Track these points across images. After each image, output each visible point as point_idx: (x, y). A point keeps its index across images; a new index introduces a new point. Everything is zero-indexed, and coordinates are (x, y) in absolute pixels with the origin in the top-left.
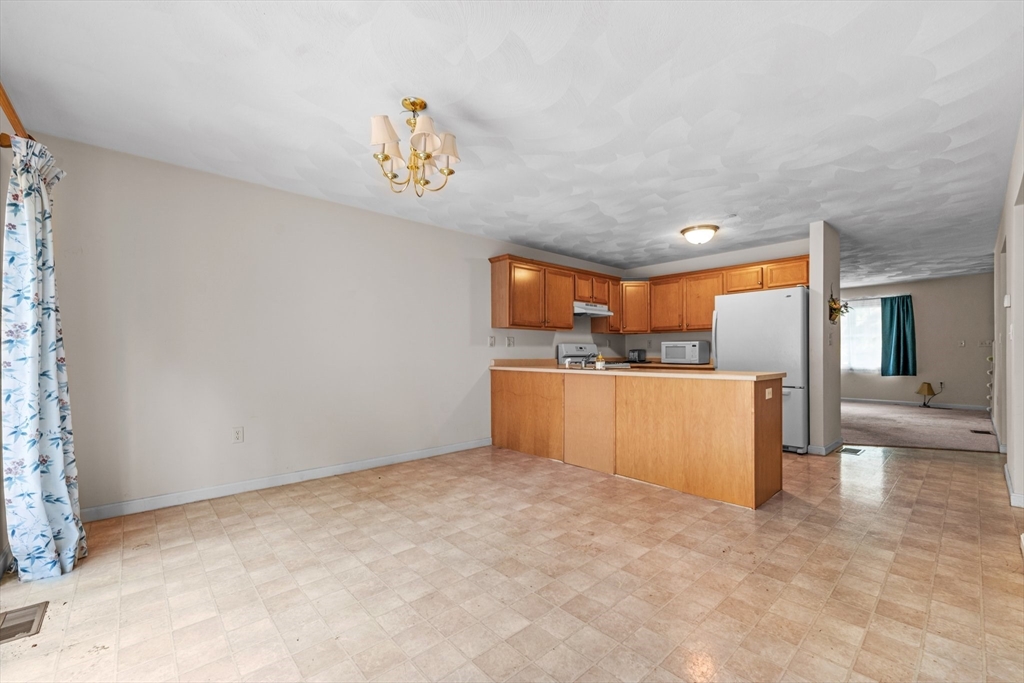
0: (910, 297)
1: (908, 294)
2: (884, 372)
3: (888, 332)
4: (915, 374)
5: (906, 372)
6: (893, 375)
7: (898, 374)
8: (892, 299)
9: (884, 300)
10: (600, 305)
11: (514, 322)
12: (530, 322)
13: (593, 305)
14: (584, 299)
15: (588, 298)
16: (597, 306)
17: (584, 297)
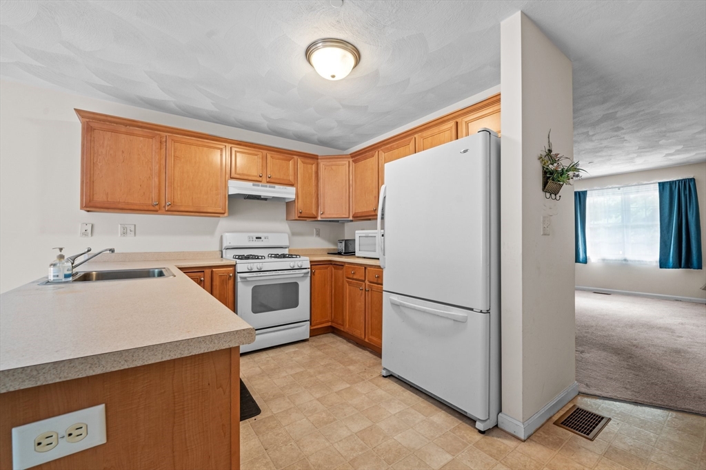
0: (693, 180)
1: (691, 177)
2: (663, 264)
3: (666, 220)
4: (700, 267)
5: (688, 265)
6: (673, 268)
7: (680, 267)
8: (671, 183)
9: (662, 185)
10: (282, 187)
11: (90, 204)
12: (128, 204)
13: (268, 185)
14: (250, 178)
15: (256, 176)
16: (274, 187)
17: (249, 176)
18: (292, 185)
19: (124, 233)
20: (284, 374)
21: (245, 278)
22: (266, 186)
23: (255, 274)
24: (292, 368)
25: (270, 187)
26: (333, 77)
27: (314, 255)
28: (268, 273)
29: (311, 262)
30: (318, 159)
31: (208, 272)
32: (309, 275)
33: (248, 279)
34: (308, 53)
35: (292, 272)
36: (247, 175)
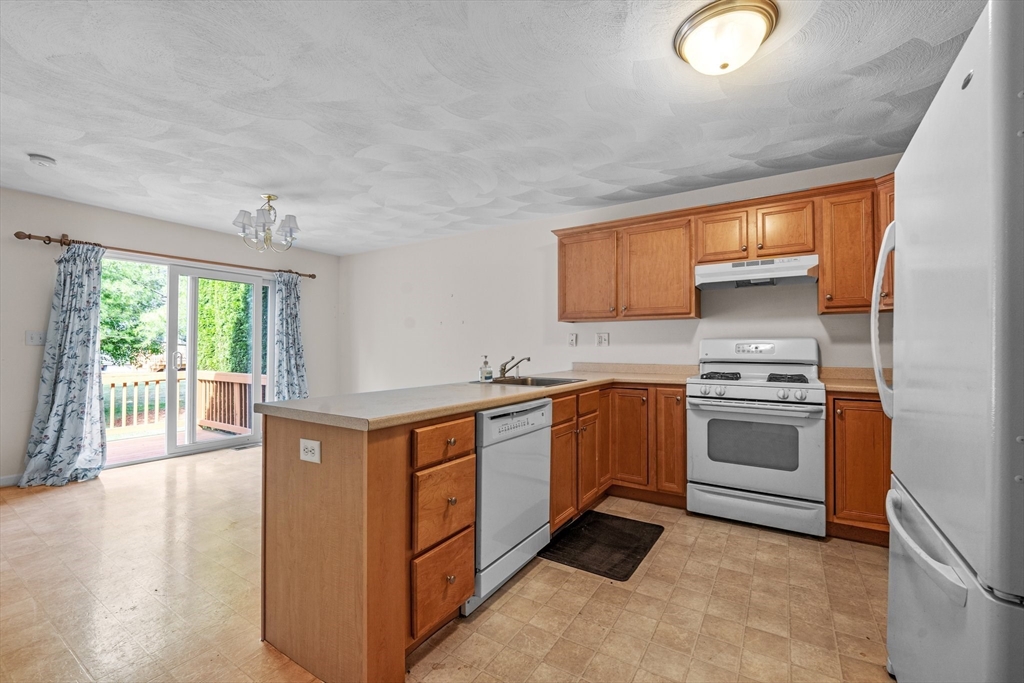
10: (786, 259)
11: (565, 315)
12: (590, 312)
13: (760, 260)
14: (727, 256)
15: (736, 252)
16: (772, 262)
17: (725, 253)
18: (811, 251)
19: (600, 343)
20: (712, 562)
21: (697, 405)
22: (757, 264)
23: (713, 402)
24: (736, 561)
25: (763, 263)
26: (724, 66)
27: (839, 380)
28: (733, 403)
29: (828, 393)
30: (876, 186)
31: (652, 390)
32: (823, 416)
33: (703, 407)
34: (677, 48)
35: (781, 406)
36: (722, 253)
